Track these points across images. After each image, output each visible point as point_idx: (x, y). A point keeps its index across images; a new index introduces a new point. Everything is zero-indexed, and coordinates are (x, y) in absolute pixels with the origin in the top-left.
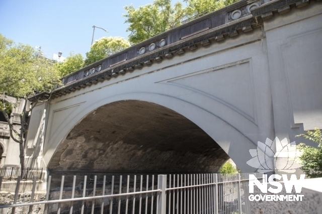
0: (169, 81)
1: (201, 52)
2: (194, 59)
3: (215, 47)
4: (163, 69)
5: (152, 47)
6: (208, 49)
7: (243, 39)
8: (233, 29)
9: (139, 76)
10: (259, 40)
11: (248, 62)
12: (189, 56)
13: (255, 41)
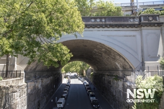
0: (108, 36)
1: (121, 29)
2: (118, 31)
3: (125, 29)
4: (105, 31)
5: (98, 20)
6: (123, 29)
7: (134, 29)
8: (133, 25)
9: (92, 31)
10: (138, 30)
11: (135, 36)
12: (116, 29)
13: (137, 31)
